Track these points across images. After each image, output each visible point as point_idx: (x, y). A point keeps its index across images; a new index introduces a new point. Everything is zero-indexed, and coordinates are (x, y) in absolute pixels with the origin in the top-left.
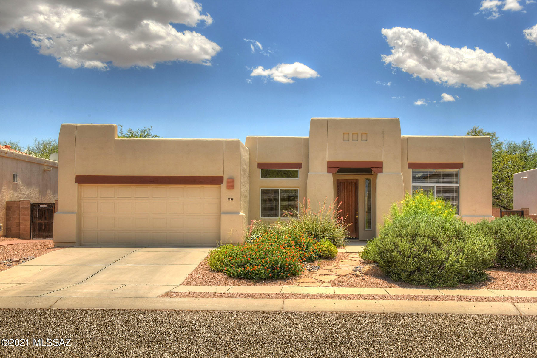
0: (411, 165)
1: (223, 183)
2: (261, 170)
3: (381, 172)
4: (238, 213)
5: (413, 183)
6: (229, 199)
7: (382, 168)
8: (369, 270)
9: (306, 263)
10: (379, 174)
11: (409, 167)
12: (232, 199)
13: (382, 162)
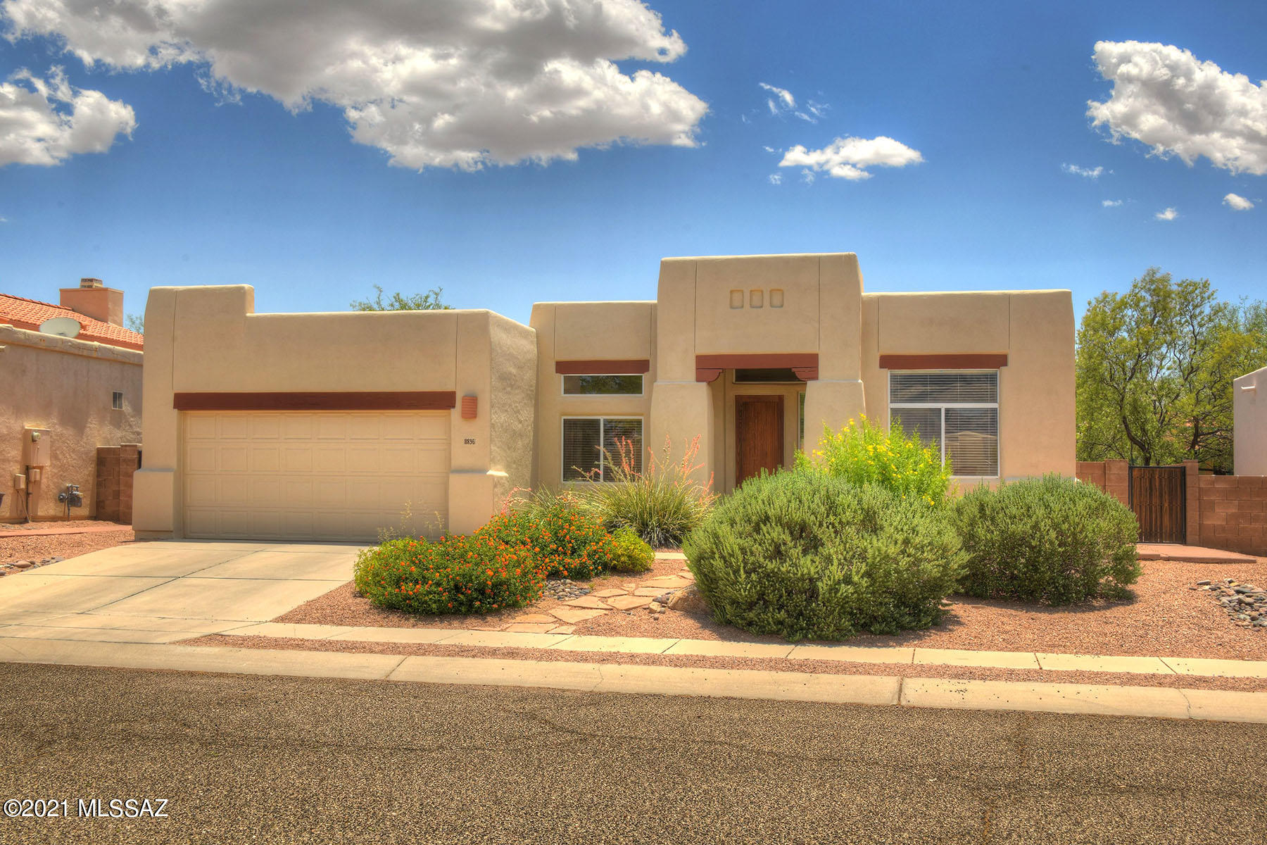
0: (888, 362)
1: (454, 407)
2: (562, 376)
3: (815, 378)
4: (482, 471)
5: (891, 402)
6: (467, 441)
7: (817, 367)
8: (680, 599)
9: (568, 581)
10: (809, 383)
11: (882, 366)
12: (473, 442)
13: (816, 356)
